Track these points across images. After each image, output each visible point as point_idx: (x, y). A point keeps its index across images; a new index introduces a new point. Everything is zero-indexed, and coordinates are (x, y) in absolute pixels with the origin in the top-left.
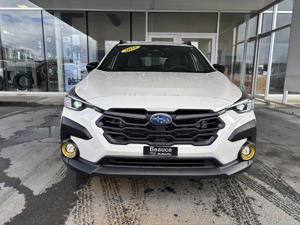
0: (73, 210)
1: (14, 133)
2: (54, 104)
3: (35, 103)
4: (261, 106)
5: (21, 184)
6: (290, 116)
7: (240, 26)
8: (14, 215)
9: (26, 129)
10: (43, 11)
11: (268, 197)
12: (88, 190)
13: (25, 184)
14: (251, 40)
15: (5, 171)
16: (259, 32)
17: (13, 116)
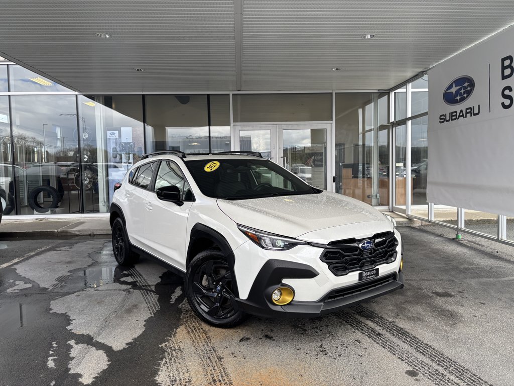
0: (164, 362)
1: (56, 280)
2: (95, 233)
3: (67, 232)
4: (402, 224)
5: (95, 340)
6: (437, 238)
7: (367, 107)
8: (100, 371)
9: (69, 274)
10: (78, 96)
11: (376, 339)
12: (175, 342)
13: (99, 340)
14: (382, 127)
15: (69, 328)
16: (392, 119)
17: (42, 255)
